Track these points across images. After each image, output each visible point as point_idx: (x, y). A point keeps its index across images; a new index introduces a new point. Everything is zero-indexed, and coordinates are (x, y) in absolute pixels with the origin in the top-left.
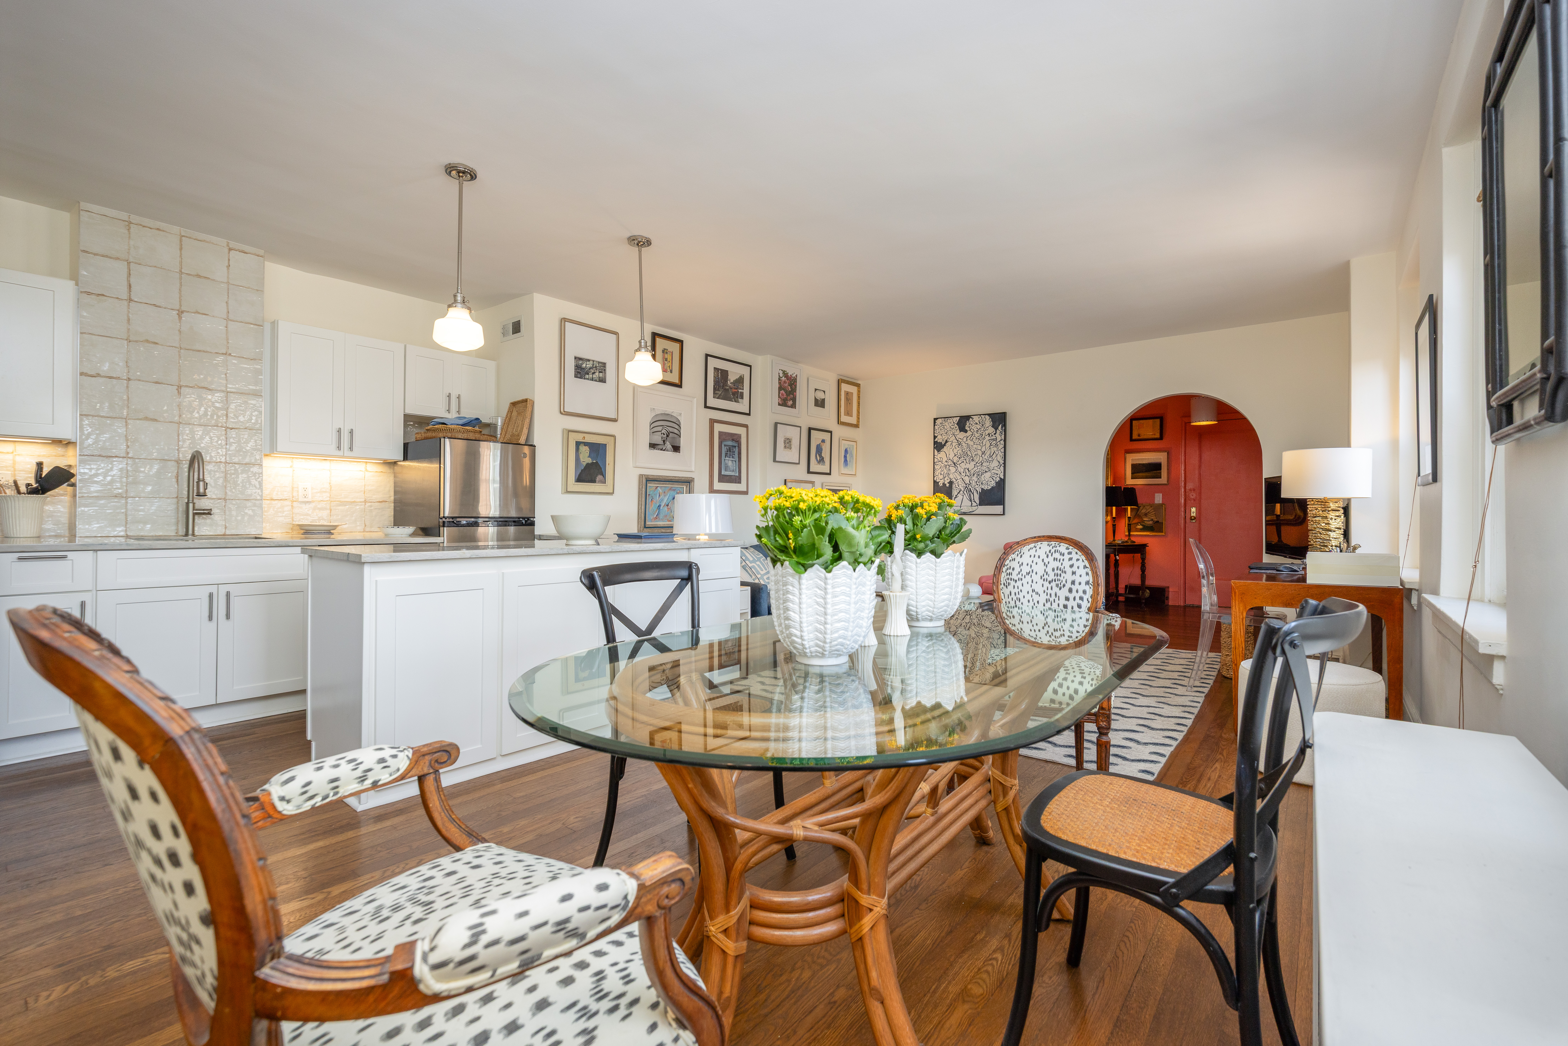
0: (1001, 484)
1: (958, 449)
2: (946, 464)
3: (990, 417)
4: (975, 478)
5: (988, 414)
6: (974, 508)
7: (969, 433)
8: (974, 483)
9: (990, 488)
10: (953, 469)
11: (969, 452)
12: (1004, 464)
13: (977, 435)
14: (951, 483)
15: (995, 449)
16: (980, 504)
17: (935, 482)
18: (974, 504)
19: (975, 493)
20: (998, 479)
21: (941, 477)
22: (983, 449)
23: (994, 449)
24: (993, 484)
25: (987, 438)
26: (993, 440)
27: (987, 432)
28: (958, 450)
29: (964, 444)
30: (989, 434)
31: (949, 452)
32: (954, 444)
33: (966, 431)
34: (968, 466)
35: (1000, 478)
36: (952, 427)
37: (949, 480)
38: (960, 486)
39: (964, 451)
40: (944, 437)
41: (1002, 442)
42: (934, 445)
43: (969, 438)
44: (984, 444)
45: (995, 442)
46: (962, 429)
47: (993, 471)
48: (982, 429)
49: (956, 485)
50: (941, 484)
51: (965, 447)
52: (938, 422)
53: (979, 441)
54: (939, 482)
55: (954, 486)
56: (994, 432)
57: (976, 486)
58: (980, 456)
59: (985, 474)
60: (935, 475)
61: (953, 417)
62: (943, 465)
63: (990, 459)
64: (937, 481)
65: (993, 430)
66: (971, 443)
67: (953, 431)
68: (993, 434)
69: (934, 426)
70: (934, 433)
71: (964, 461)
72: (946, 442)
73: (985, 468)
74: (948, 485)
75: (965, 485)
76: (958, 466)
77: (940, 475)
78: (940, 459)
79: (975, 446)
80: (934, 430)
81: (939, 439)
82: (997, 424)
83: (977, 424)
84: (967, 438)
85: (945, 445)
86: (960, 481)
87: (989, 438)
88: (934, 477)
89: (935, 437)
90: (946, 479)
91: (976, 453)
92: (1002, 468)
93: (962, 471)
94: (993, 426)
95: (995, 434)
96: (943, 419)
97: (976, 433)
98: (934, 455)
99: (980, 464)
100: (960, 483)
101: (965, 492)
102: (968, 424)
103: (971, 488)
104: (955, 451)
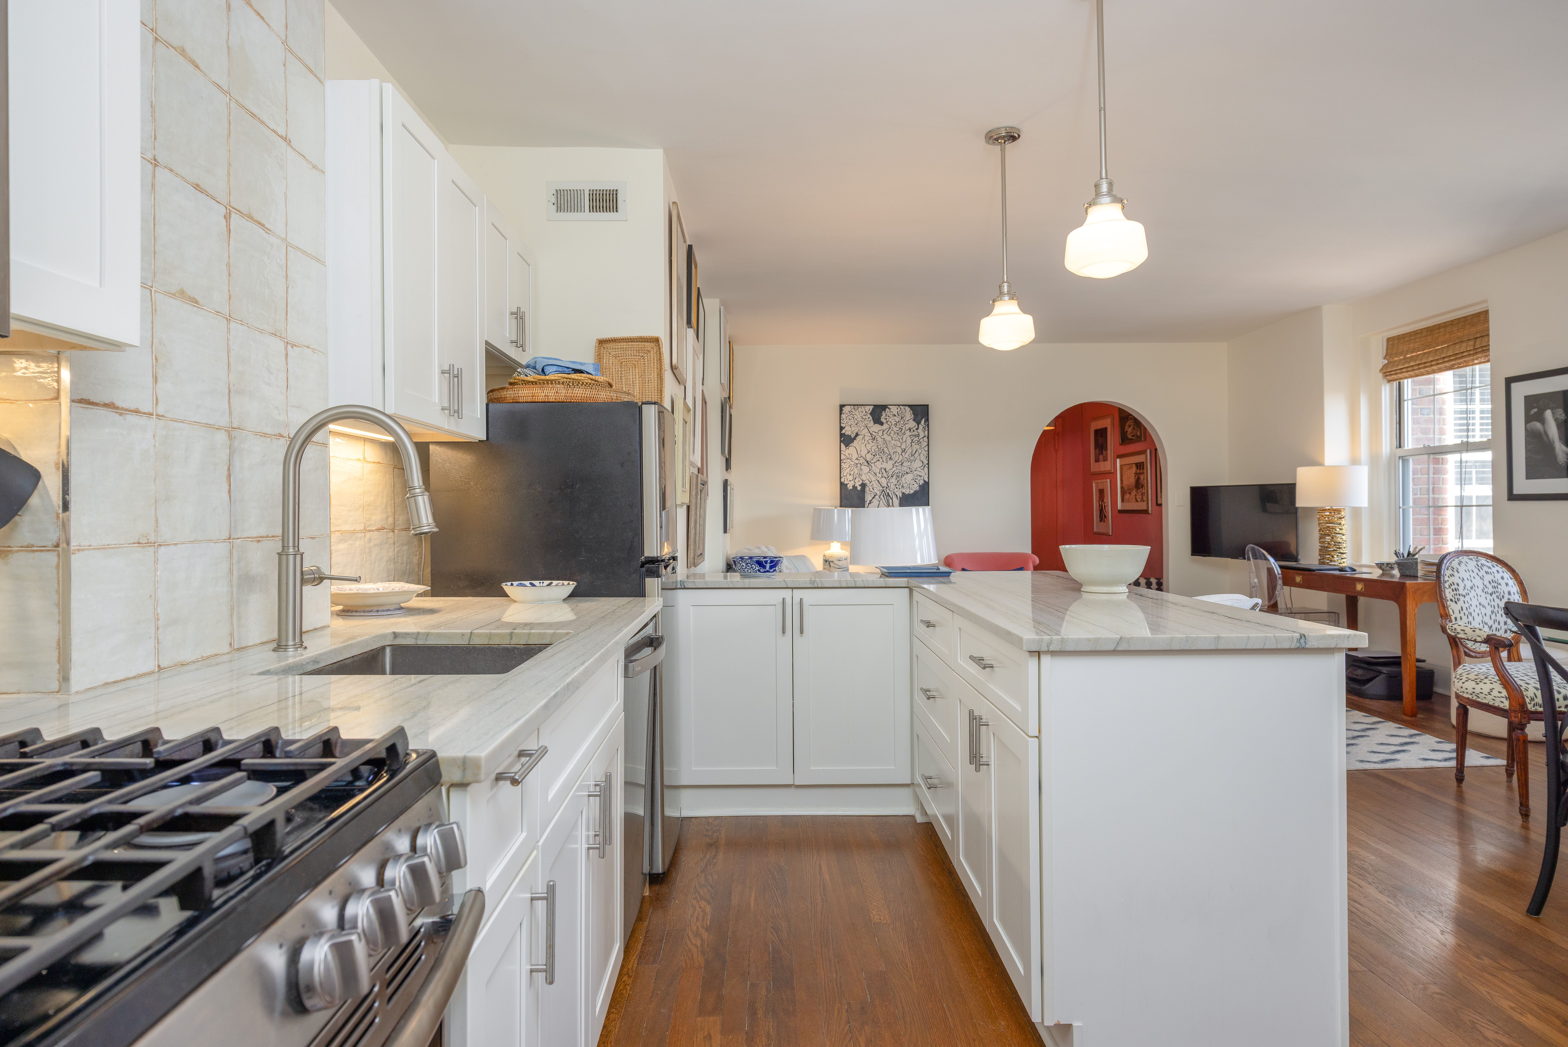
0: (925, 488)
1: (873, 444)
2: (857, 462)
3: (911, 409)
4: (893, 480)
5: (909, 406)
7: (885, 426)
8: (892, 487)
9: (912, 492)
10: (865, 469)
11: (885, 449)
12: (928, 464)
13: (895, 429)
14: (863, 485)
15: (918, 447)
17: (842, 484)
19: (894, 498)
20: (922, 482)
21: (851, 478)
22: (903, 446)
23: (916, 447)
24: (916, 487)
25: (908, 433)
26: (915, 436)
27: (908, 427)
28: (872, 446)
29: (879, 439)
30: (910, 429)
31: (860, 447)
32: (867, 438)
33: (882, 424)
34: (884, 465)
35: (924, 481)
36: (864, 417)
37: (861, 482)
38: (875, 489)
39: (879, 447)
40: (853, 429)
41: (925, 439)
42: (841, 438)
43: (885, 432)
44: (904, 440)
45: (917, 438)
46: (877, 421)
47: (915, 473)
48: (902, 422)
49: (871, 487)
50: (850, 487)
51: (880, 443)
52: (846, 409)
53: (899, 436)
54: (847, 484)
55: (867, 489)
56: (917, 427)
57: (896, 490)
58: (900, 454)
59: (906, 476)
60: (842, 476)
61: (865, 405)
62: (852, 463)
63: (912, 458)
64: (845, 483)
65: (915, 424)
66: (889, 438)
67: (866, 422)
68: (914, 429)
69: (841, 414)
70: (840, 423)
71: (880, 459)
72: (857, 435)
73: (906, 468)
74: (859, 488)
75: (881, 488)
76: (872, 465)
77: (848, 475)
78: (848, 455)
79: (893, 442)
80: (840, 420)
81: (847, 431)
82: (919, 417)
83: (895, 416)
84: (883, 431)
85: (855, 438)
86: (875, 484)
87: (911, 434)
88: (841, 478)
89: (842, 428)
90: (857, 480)
91: (895, 450)
92: (926, 469)
93: (878, 471)
94: (914, 420)
95: (917, 429)
96: (852, 407)
97: (894, 427)
98: (840, 451)
99: (900, 463)
100: (875, 486)
101: (882, 497)
102: (884, 414)
103: (890, 492)
104: (869, 447)
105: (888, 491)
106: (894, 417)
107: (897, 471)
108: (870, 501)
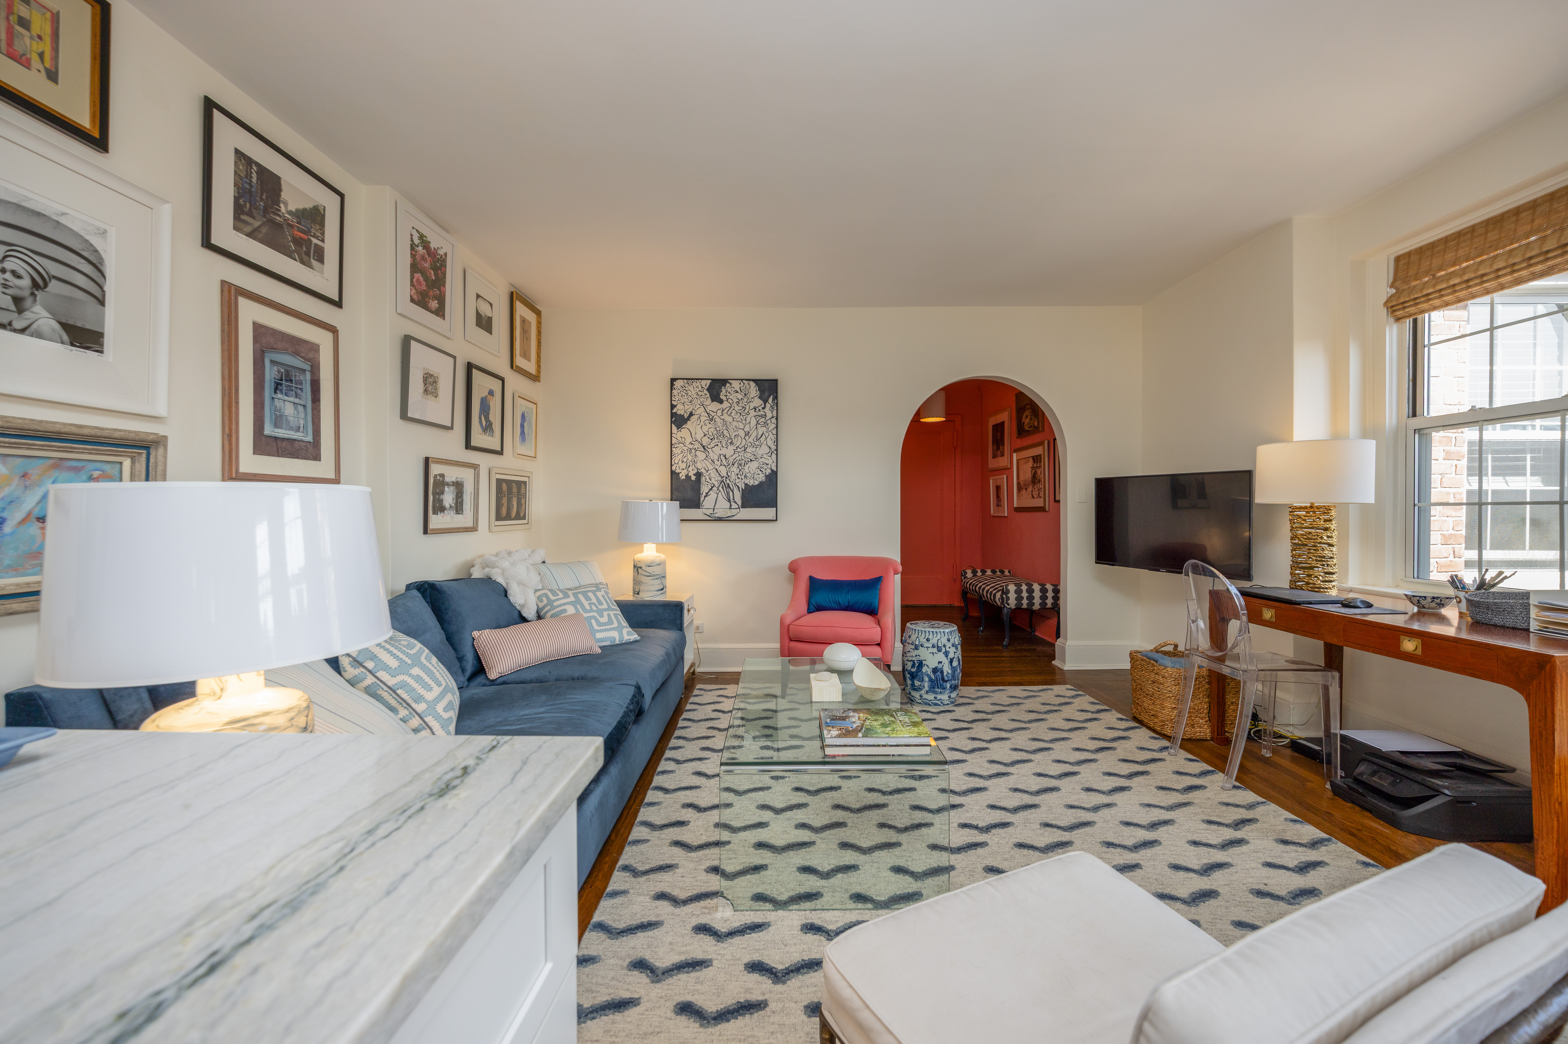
0: (772, 478)
1: (710, 426)
2: (691, 446)
3: (757, 384)
4: (735, 469)
5: (754, 380)
6: (734, 512)
7: (726, 405)
8: (733, 477)
9: (757, 483)
10: (701, 455)
11: (725, 432)
12: (776, 450)
13: (737, 408)
14: (699, 475)
15: (764, 429)
16: (743, 506)
17: (673, 473)
18: (734, 506)
19: (736, 491)
20: (768, 471)
21: (684, 466)
22: (747, 429)
23: (761, 430)
24: (761, 478)
25: (753, 413)
26: (762, 416)
27: (752, 405)
28: (709, 428)
29: (718, 420)
30: (755, 408)
31: (695, 429)
32: (703, 419)
33: (721, 402)
34: (724, 451)
35: (772, 470)
36: (700, 393)
37: (696, 471)
38: (713, 479)
39: (718, 429)
40: (687, 407)
41: (774, 420)
42: (672, 418)
43: (725, 411)
44: (748, 421)
45: (763, 420)
46: (716, 397)
47: (761, 460)
48: (745, 400)
49: (707, 477)
50: (682, 476)
51: (719, 424)
52: (678, 384)
53: (741, 417)
54: (679, 473)
55: (703, 479)
56: (763, 406)
57: (737, 480)
58: (743, 437)
59: (749, 464)
60: (673, 463)
61: (701, 379)
62: (685, 448)
63: (757, 443)
64: (677, 471)
65: (762, 402)
66: (729, 419)
67: (702, 400)
68: (760, 408)
69: (672, 390)
70: (671, 400)
71: (719, 444)
72: (691, 414)
73: (749, 454)
74: (693, 478)
75: (720, 479)
76: (710, 450)
77: (680, 462)
78: (680, 439)
79: (735, 423)
80: (671, 396)
81: (680, 410)
82: (767, 394)
83: (737, 392)
84: (723, 411)
85: (688, 419)
86: (713, 474)
87: (756, 414)
88: (671, 466)
89: (673, 407)
90: (690, 469)
91: (736, 433)
92: (774, 456)
93: (716, 458)
94: (760, 398)
95: (763, 408)
96: (685, 381)
97: (736, 405)
98: (671, 433)
99: (743, 449)
100: (712, 475)
101: (720, 488)
102: (724, 391)
103: (730, 483)
104: (705, 429)
105: (728, 481)
106: (736, 394)
107: (739, 458)
108: (707, 494)
